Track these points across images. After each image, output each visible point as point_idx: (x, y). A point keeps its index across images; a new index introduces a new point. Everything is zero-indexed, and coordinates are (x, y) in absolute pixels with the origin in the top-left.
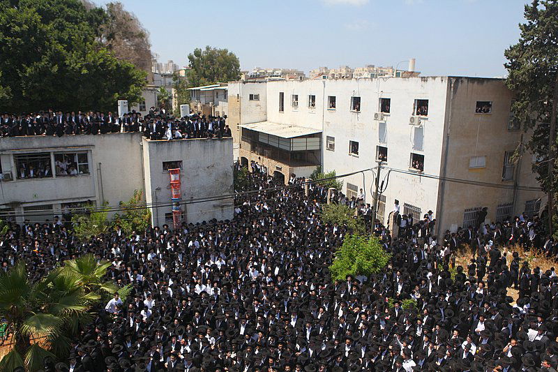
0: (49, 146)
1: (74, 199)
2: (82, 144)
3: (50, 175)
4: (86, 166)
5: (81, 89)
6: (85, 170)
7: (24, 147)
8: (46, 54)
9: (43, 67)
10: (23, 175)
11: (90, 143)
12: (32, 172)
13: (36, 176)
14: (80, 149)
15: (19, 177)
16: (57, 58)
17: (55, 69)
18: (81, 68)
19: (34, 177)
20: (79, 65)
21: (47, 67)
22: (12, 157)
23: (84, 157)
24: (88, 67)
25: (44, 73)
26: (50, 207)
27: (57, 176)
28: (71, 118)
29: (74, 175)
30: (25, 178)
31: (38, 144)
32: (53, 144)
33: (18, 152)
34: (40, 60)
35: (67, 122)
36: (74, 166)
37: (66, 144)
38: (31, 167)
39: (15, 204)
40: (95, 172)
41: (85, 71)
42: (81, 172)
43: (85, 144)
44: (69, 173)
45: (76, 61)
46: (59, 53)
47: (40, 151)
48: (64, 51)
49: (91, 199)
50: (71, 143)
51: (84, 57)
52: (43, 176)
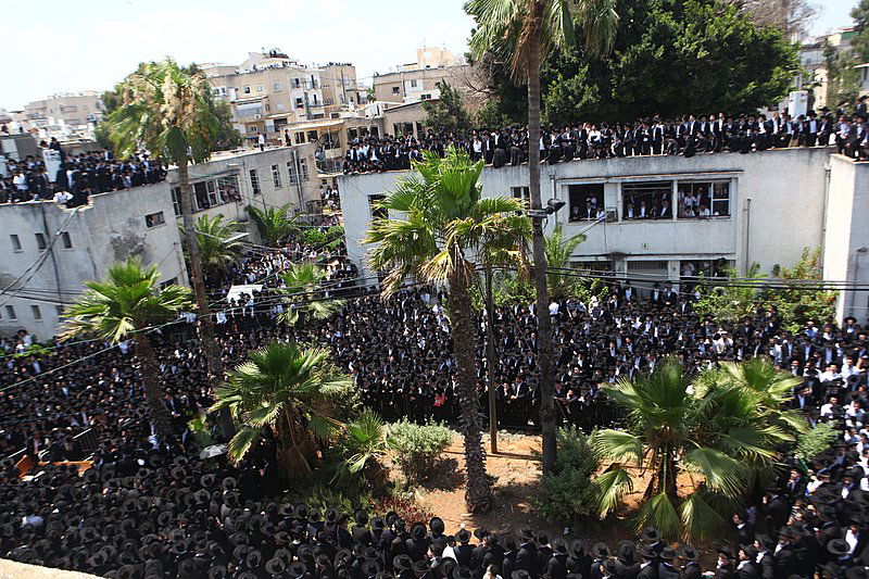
0: (673, 170)
1: (701, 255)
2: (723, 168)
3: (669, 215)
4: (726, 204)
5: (696, 82)
6: (723, 210)
7: (638, 172)
8: (647, 32)
9: (643, 52)
10: (630, 215)
11: (737, 167)
12: (643, 210)
13: (649, 217)
14: (720, 176)
15: (625, 216)
16: (664, 36)
17: (660, 53)
18: (697, 50)
19: (645, 218)
20: (694, 46)
21: (649, 51)
22: (619, 187)
23: (724, 189)
24: (708, 45)
25: (644, 60)
26: (664, 265)
27: (679, 217)
28: (707, 127)
29: (705, 218)
30: (633, 218)
31: (656, 167)
32: (679, 168)
33: (628, 180)
34: (639, 42)
35: (702, 133)
36: (705, 203)
37: (697, 168)
38: (643, 203)
39: (618, 256)
40: (740, 215)
41: (702, 54)
42: (717, 214)
43: (727, 168)
44: (697, 214)
45: (690, 38)
46: (665, 27)
47: (659, 178)
48: (673, 23)
49: (726, 258)
50: (707, 167)
51: (703, 31)
52: (658, 217)
